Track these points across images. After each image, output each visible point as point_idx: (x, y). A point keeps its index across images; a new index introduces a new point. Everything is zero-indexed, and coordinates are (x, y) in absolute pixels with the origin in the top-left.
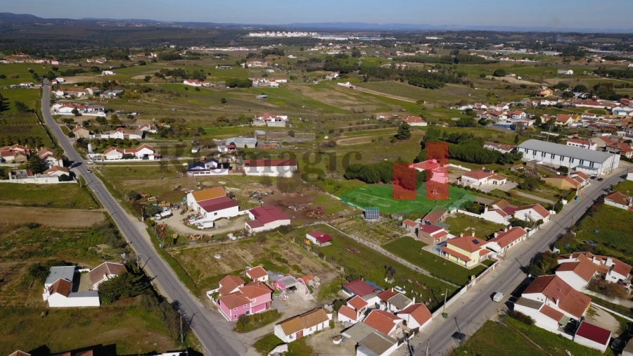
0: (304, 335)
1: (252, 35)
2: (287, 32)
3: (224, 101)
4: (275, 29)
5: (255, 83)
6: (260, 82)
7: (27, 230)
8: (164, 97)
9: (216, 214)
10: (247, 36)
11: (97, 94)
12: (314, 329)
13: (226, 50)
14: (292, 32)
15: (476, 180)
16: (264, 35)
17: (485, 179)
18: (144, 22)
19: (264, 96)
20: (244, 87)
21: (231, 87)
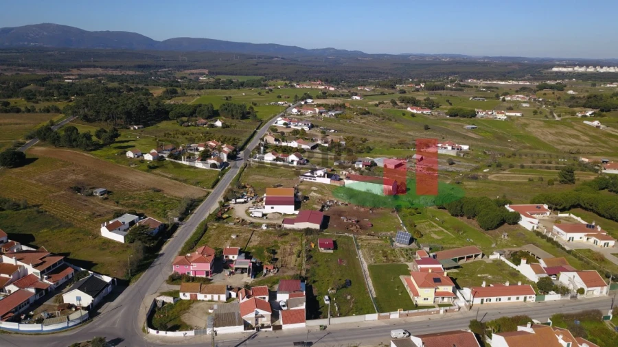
0: (199, 299)
1: (555, 69)
2: (602, 67)
3: (427, 128)
4: (586, 64)
5: (481, 114)
6: (487, 113)
7: (151, 192)
8: (375, 121)
9: (272, 208)
10: (550, 70)
11: (321, 113)
12: (209, 297)
13: (503, 83)
14: (609, 67)
15: (564, 233)
16: (570, 69)
17: (582, 235)
18: (451, 56)
19: (474, 126)
20: (464, 117)
21: (450, 116)
